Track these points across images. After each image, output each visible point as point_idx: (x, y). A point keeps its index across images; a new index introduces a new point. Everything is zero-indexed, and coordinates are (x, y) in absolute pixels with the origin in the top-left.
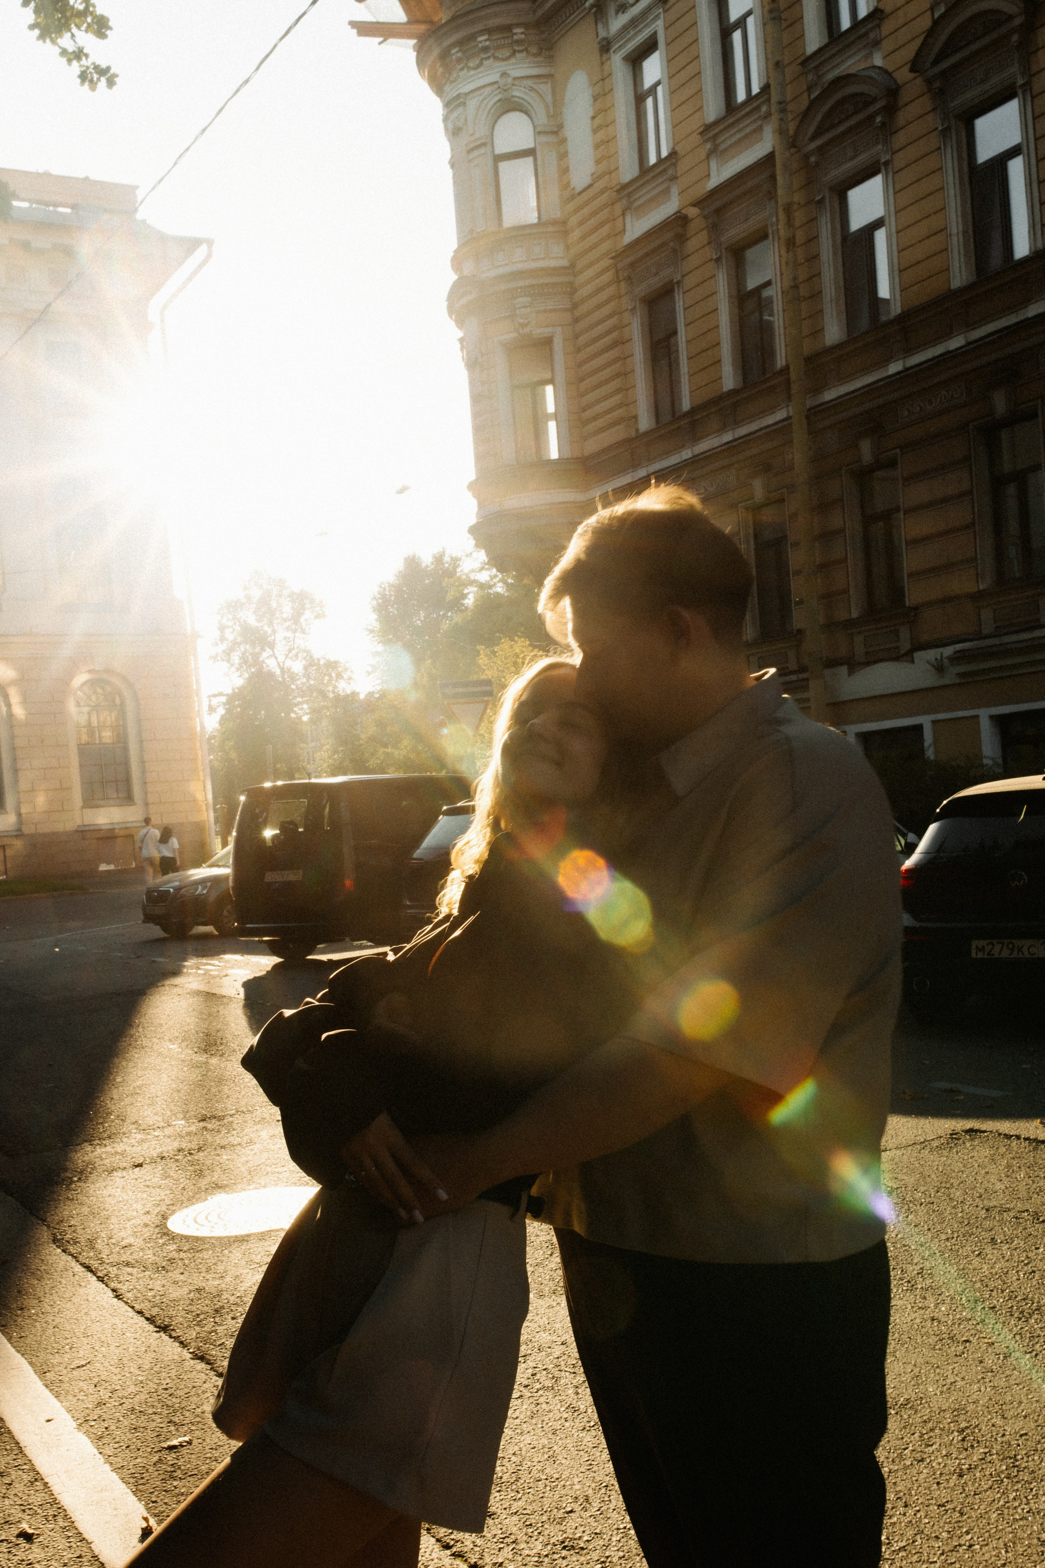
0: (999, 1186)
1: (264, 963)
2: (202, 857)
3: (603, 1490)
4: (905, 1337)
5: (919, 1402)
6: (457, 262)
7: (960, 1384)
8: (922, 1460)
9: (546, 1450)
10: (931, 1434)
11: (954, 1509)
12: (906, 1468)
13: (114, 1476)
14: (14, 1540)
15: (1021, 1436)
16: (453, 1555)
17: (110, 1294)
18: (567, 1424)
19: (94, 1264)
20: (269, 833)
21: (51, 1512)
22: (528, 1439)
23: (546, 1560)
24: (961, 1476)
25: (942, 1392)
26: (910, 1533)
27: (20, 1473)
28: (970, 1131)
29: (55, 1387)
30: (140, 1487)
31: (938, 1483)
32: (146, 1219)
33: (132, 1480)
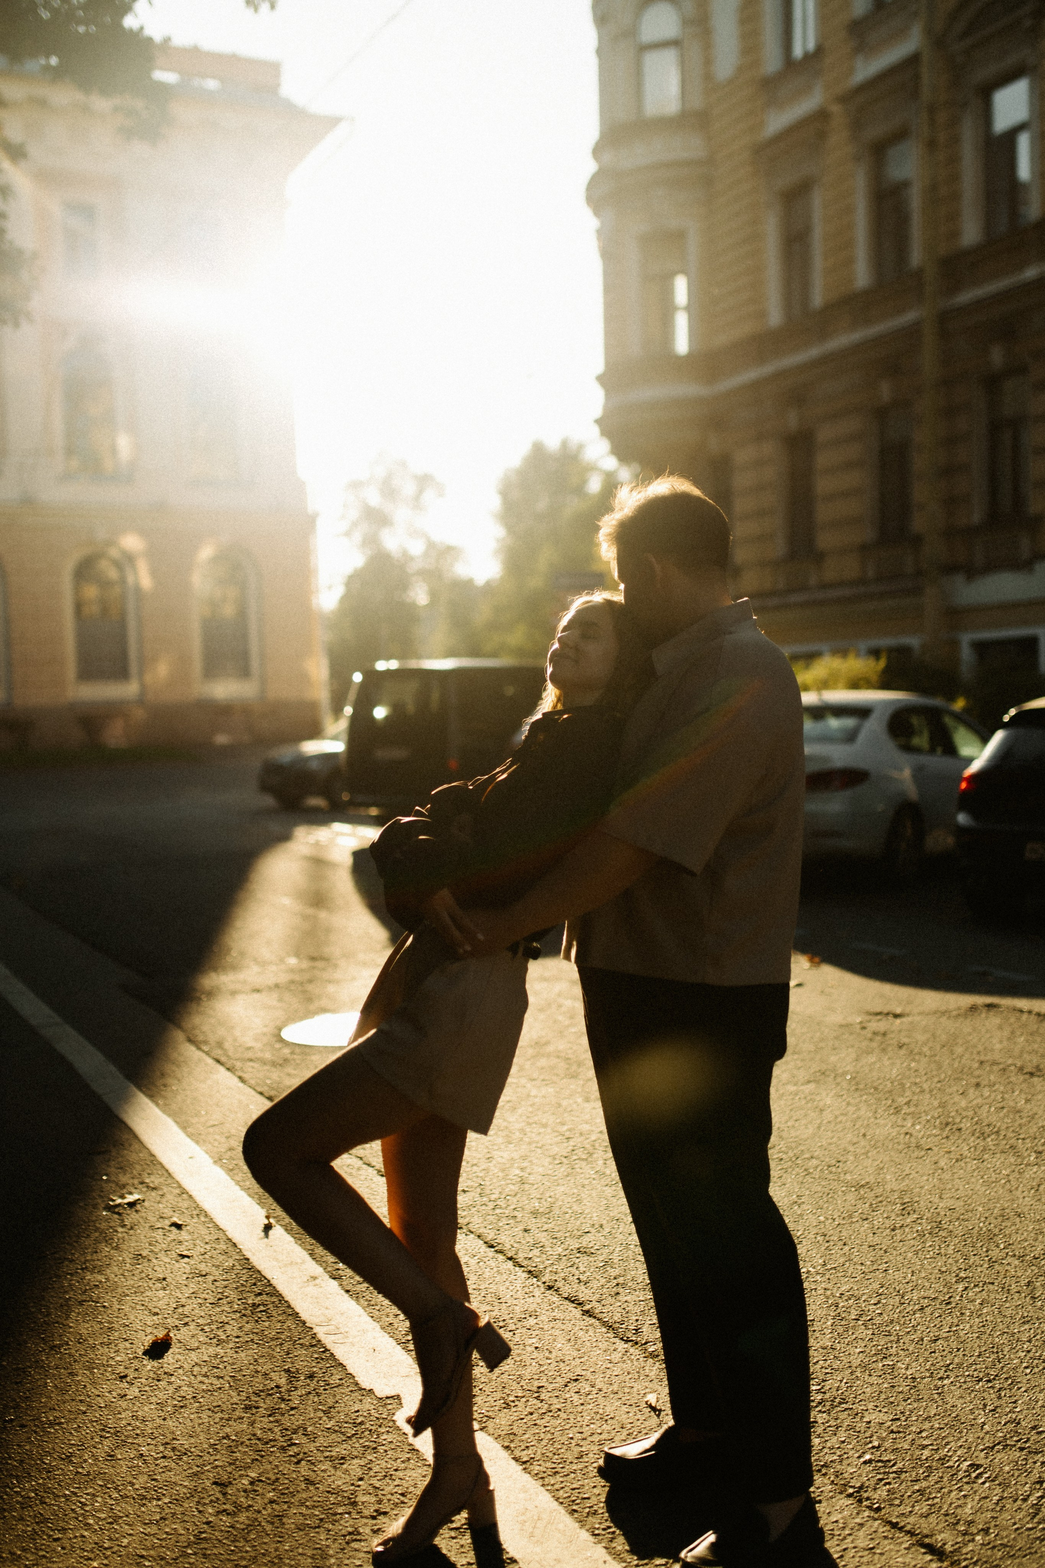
0: (998, 1046)
1: (371, 834)
2: (315, 732)
3: (615, 1222)
4: (880, 1144)
5: (876, 1184)
6: (597, 151)
7: (914, 1174)
8: (867, 1219)
9: (575, 1196)
10: (880, 1204)
11: (881, 1249)
12: (852, 1222)
13: (243, 1194)
14: (167, 1228)
15: (950, 1210)
16: (496, 1251)
17: (236, 1080)
18: (594, 1182)
19: (223, 1059)
20: (380, 713)
21: (195, 1212)
22: (562, 1189)
23: (564, 1258)
24: (893, 1230)
25: (896, 1180)
26: (842, 1260)
27: (170, 1188)
28: (990, 1006)
29: (196, 1138)
30: (263, 1201)
31: (874, 1233)
32: (265, 1030)
33: (257, 1196)
